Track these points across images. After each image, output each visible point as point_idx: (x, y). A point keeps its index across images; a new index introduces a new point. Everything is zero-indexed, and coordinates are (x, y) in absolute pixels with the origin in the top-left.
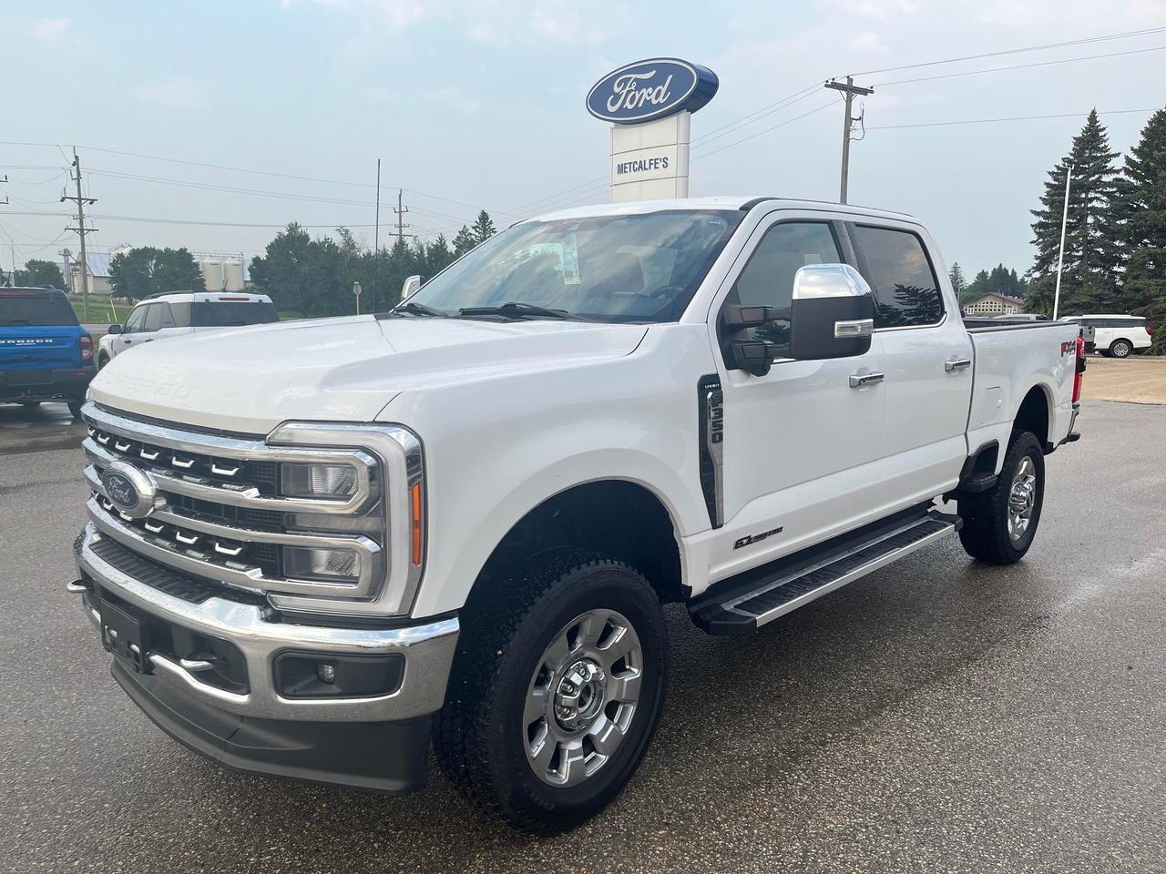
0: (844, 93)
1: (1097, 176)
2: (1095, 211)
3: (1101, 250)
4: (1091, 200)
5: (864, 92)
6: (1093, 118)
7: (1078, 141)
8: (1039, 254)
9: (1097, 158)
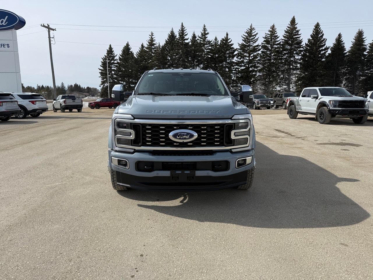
0: (47, 29)
1: (113, 61)
2: (114, 70)
3: (116, 81)
4: (112, 67)
5: (53, 30)
6: (110, 46)
7: (108, 51)
8: (102, 81)
9: (112, 56)
